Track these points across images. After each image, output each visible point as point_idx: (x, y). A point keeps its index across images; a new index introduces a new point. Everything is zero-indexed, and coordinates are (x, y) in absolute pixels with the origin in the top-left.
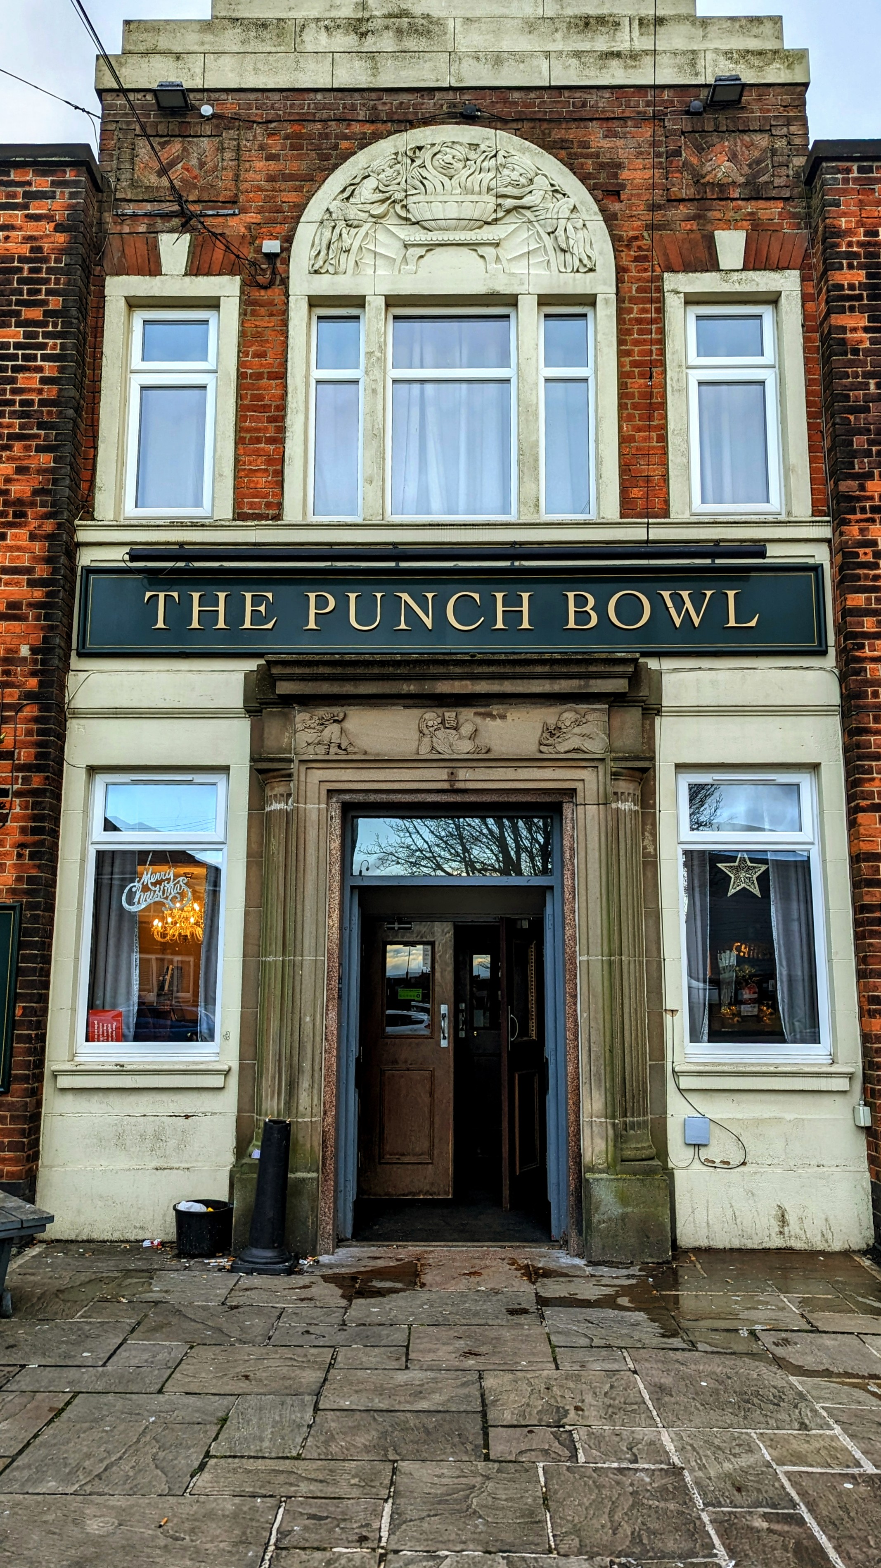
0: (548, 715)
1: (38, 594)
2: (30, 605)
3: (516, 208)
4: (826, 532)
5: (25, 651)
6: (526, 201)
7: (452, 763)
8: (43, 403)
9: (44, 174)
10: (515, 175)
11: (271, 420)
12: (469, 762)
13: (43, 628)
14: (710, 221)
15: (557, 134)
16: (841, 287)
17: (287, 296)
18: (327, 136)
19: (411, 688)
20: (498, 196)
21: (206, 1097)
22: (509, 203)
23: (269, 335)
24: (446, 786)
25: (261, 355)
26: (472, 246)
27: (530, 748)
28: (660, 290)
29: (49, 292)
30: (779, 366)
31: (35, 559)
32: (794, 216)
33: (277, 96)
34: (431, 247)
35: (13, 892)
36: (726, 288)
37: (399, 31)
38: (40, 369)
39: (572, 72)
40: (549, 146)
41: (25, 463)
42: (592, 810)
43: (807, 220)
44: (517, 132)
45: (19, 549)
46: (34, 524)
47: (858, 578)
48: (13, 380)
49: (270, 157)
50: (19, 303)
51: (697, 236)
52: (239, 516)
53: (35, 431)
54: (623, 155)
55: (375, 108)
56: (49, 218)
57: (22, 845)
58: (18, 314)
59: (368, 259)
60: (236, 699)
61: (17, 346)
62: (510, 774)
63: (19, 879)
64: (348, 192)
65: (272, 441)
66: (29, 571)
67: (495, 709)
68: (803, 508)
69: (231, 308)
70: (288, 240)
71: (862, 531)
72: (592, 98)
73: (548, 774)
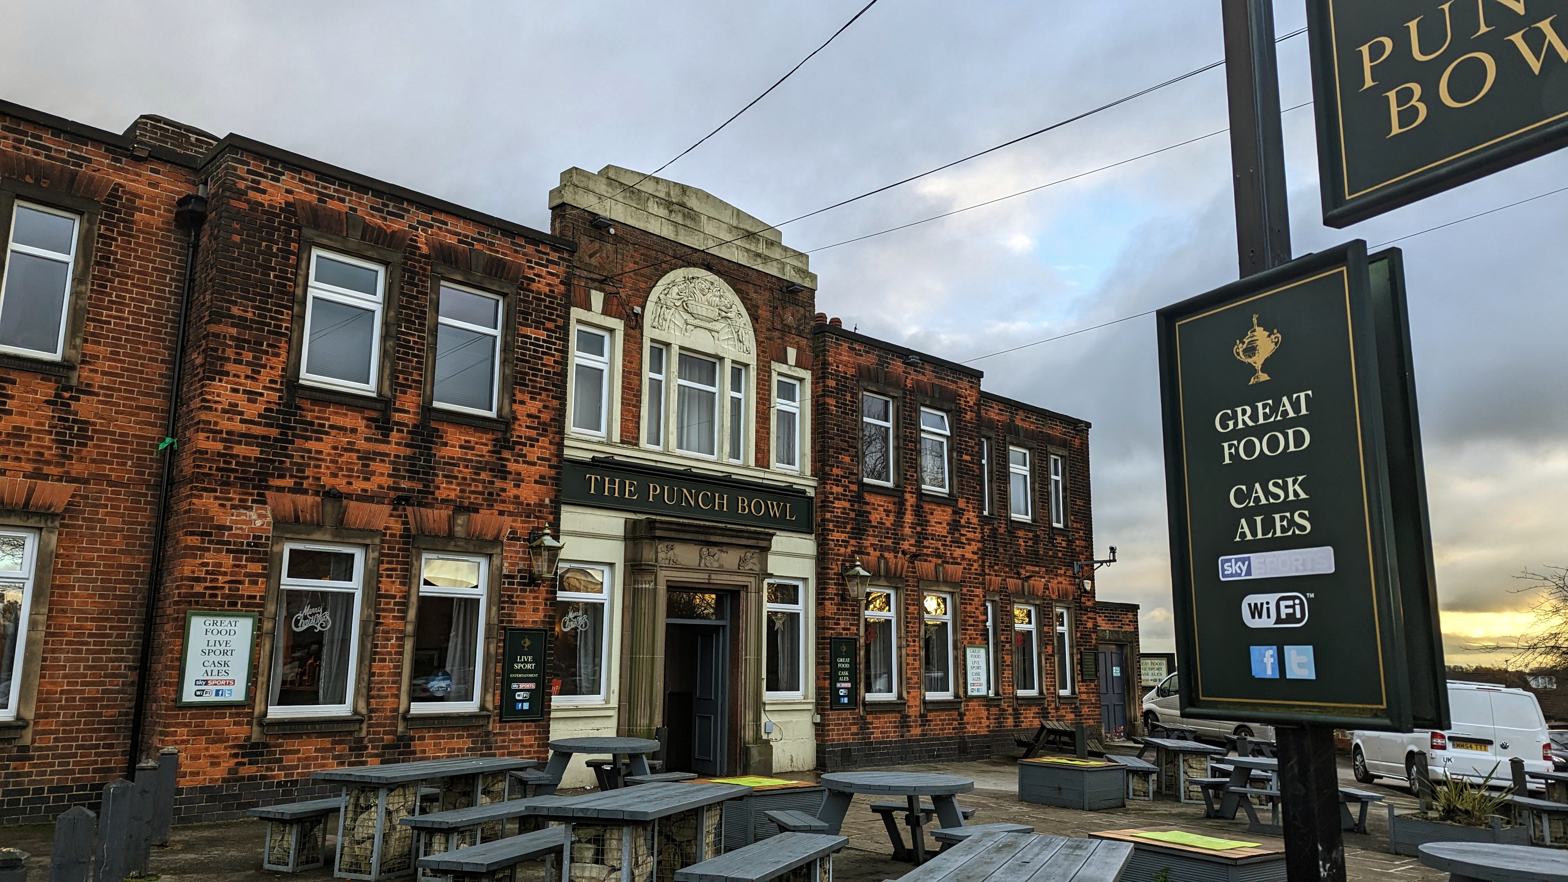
0: (741, 553)
1: (553, 473)
2: (550, 478)
3: (725, 317)
4: (814, 484)
5: (547, 501)
6: (729, 315)
7: (711, 572)
8: (555, 374)
9: (555, 251)
10: (726, 302)
11: (635, 396)
12: (716, 572)
13: (555, 490)
14: (786, 341)
15: (739, 286)
16: (828, 386)
17: (642, 336)
18: (657, 259)
19: (702, 538)
20: (719, 309)
21: (605, 720)
22: (723, 314)
23: (634, 353)
24: (707, 581)
25: (631, 363)
26: (710, 331)
27: (735, 567)
28: (770, 367)
29: (557, 316)
30: (801, 408)
31: (551, 454)
32: (810, 346)
33: (639, 232)
34: (696, 327)
35: (543, 622)
36: (790, 373)
37: (684, 214)
38: (553, 356)
39: (745, 259)
40: (738, 291)
41: (547, 404)
42: (753, 594)
43: (814, 349)
44: (725, 280)
45: (545, 448)
46: (551, 436)
47: (828, 507)
48: (542, 359)
49: (635, 263)
50: (545, 318)
51: (781, 346)
52: (622, 442)
53: (551, 387)
54: (760, 302)
55: (675, 251)
56: (557, 276)
57: (547, 599)
58: (544, 324)
59: (672, 326)
60: (621, 532)
61: (544, 341)
62: (728, 577)
63: (545, 616)
64: (667, 291)
65: (634, 406)
66: (549, 460)
67: (725, 549)
68: (808, 472)
69: (620, 336)
70: (643, 308)
71: (831, 488)
72: (750, 273)
73: (740, 578)
